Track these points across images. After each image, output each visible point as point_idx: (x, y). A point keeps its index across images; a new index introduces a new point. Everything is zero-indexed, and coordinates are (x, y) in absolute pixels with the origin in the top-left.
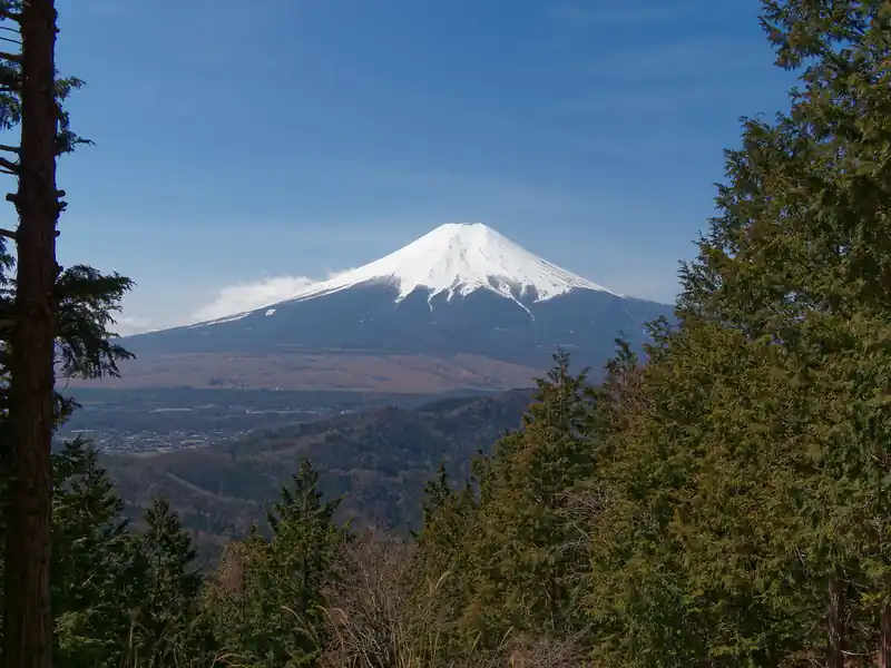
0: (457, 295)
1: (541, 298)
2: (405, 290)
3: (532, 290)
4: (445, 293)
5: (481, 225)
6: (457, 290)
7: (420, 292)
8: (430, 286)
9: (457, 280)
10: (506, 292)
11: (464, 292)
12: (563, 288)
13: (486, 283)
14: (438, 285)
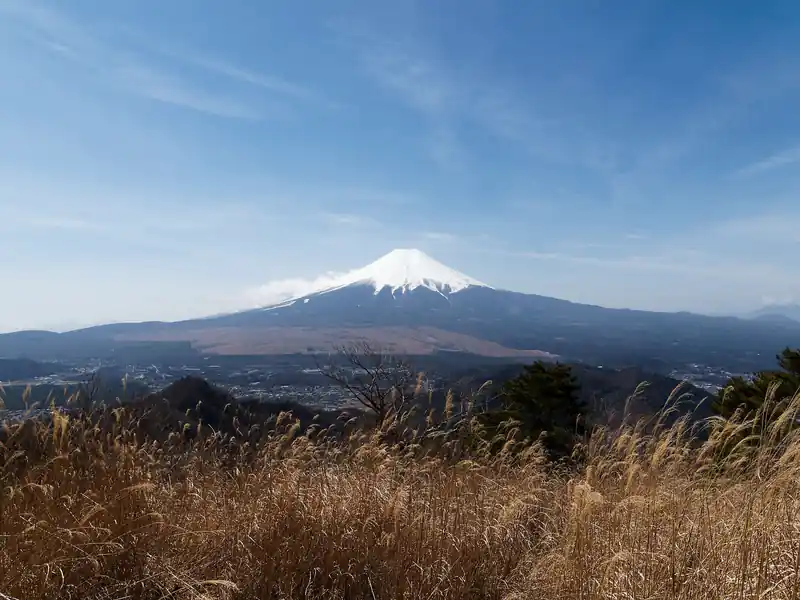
0: (408, 291)
1: (453, 291)
2: (379, 288)
3: (448, 288)
4: (401, 289)
5: (415, 250)
6: (407, 286)
7: (387, 289)
8: (392, 285)
9: (406, 281)
10: (434, 288)
11: (412, 288)
12: (465, 285)
13: (422, 283)
14: (396, 284)
